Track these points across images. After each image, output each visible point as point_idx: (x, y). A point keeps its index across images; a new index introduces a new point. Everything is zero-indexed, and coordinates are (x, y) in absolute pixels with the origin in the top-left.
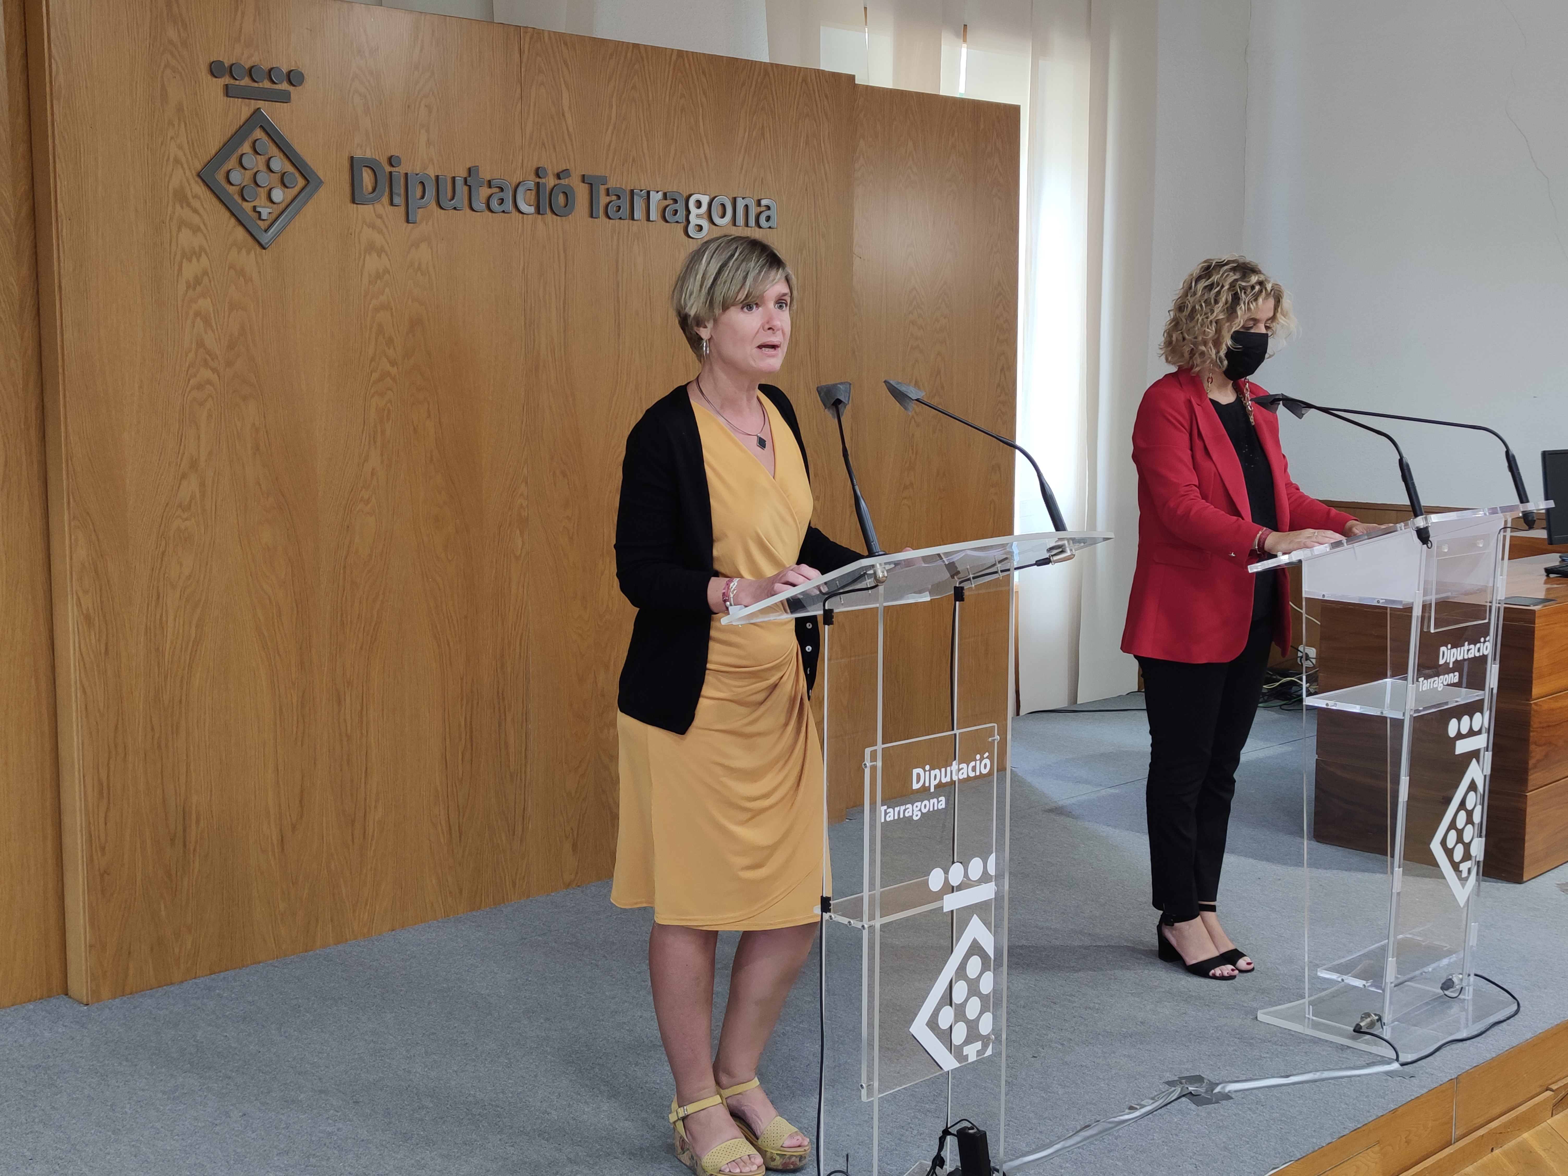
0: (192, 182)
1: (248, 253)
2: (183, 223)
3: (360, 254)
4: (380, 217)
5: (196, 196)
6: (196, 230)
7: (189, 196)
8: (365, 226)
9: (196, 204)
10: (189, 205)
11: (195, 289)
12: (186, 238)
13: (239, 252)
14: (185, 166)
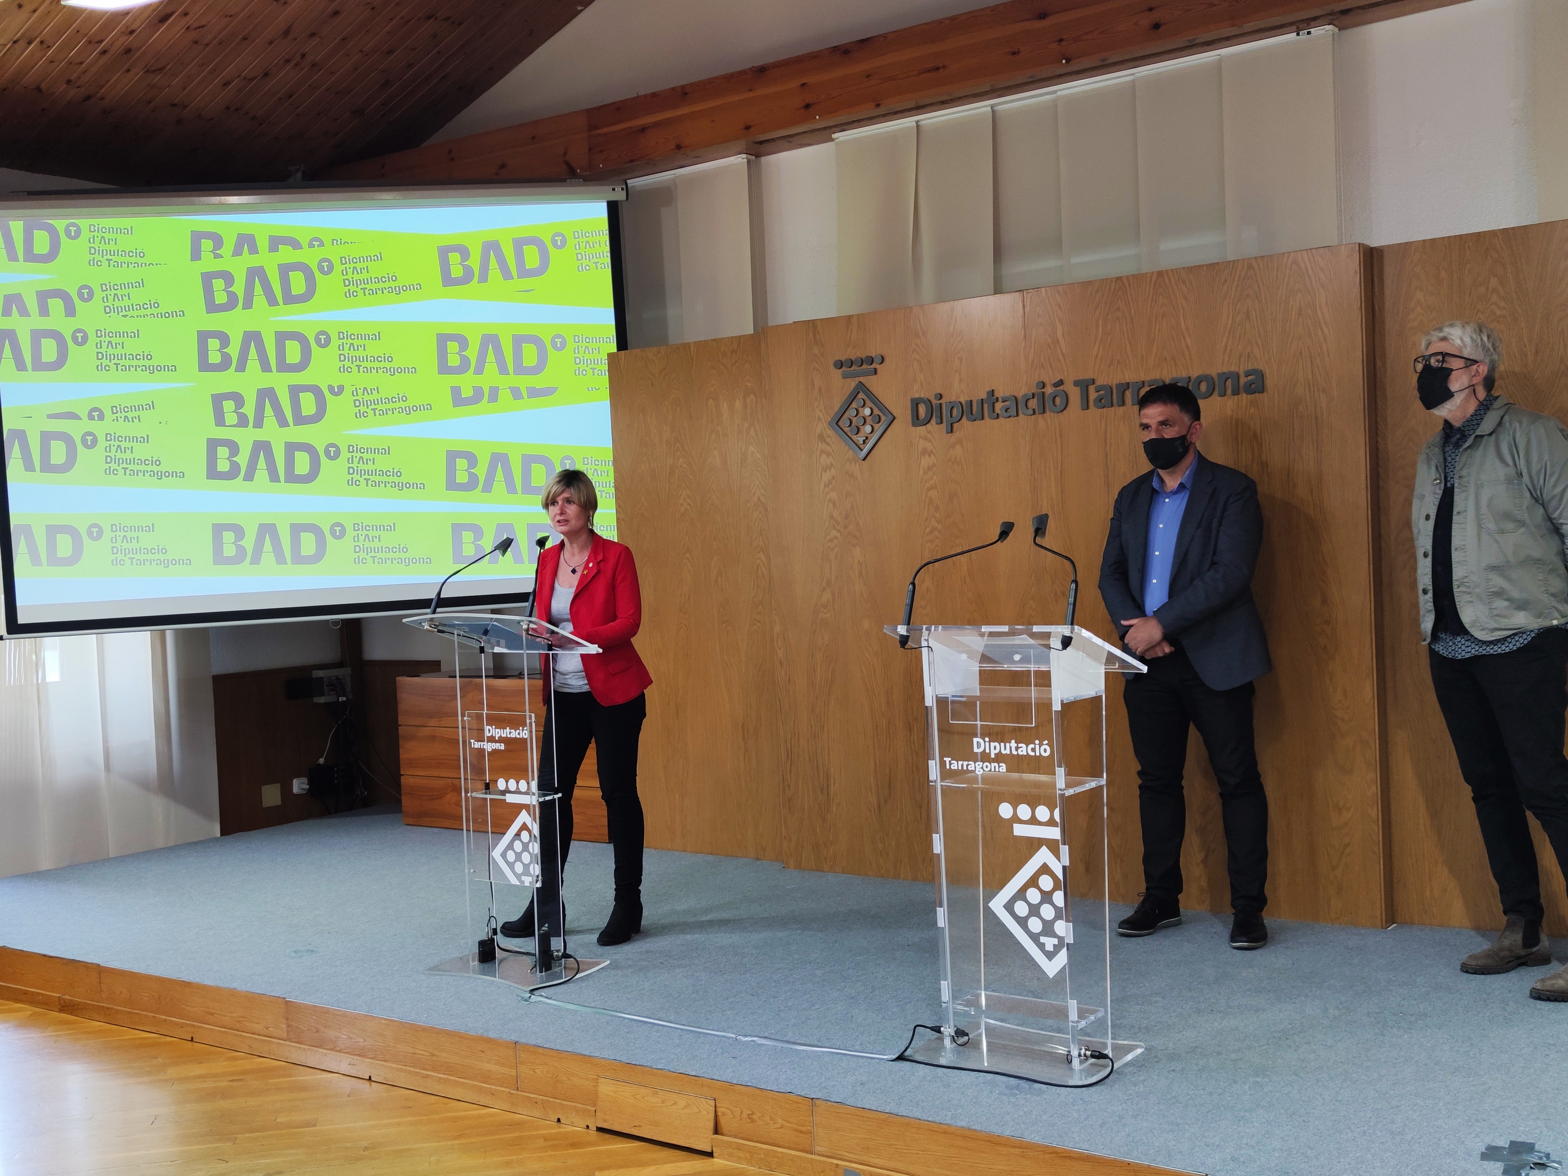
0: (827, 429)
1: (855, 464)
2: (822, 452)
3: (918, 456)
4: (929, 432)
5: (829, 436)
6: (828, 454)
7: (825, 436)
8: (921, 440)
9: (828, 440)
10: (825, 442)
11: (828, 486)
12: (824, 460)
13: (850, 464)
14: (823, 421)
